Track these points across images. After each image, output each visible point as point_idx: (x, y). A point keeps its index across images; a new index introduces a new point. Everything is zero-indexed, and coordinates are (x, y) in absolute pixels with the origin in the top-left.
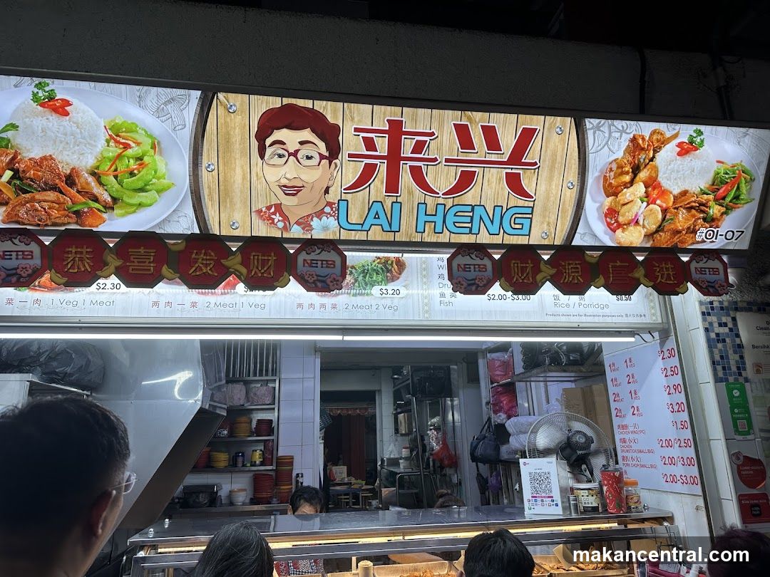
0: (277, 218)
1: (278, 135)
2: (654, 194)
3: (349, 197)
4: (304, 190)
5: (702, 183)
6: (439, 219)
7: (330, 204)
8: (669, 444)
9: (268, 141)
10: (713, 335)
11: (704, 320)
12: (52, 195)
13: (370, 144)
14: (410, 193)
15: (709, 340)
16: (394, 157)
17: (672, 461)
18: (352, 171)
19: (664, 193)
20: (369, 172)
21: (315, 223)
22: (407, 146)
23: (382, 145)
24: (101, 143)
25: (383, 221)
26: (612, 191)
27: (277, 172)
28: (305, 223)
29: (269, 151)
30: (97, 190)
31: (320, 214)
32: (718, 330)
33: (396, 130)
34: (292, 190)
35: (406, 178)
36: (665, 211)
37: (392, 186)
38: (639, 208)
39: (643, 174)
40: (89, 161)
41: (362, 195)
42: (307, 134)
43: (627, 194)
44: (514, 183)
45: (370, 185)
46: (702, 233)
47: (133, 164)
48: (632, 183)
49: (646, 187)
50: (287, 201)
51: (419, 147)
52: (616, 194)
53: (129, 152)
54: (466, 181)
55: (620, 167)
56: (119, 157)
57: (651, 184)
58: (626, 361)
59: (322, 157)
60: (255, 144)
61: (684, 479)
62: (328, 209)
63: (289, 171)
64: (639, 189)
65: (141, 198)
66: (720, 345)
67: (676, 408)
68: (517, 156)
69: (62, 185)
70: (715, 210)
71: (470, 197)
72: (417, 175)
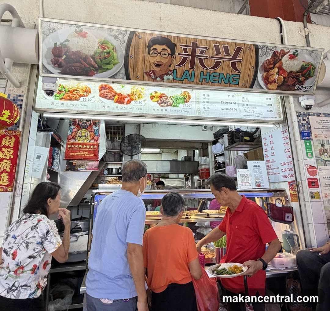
0: (152, 75)
1: (154, 47)
2: (281, 72)
3: (177, 68)
4: (162, 65)
5: (298, 68)
6: (208, 77)
7: (170, 71)
8: (284, 164)
9: (152, 48)
10: (301, 124)
11: (298, 118)
13: (185, 50)
14: (198, 68)
15: (299, 125)
16: (193, 56)
17: (285, 170)
18: (178, 59)
19: (284, 71)
20: (185, 60)
21: (165, 77)
22: (198, 53)
23: (190, 52)
24: (96, 47)
25: (188, 77)
26: (266, 69)
27: (154, 59)
28: (162, 77)
29: (151, 52)
30: (93, 63)
31: (167, 74)
32: (302, 122)
33: (194, 46)
34: (158, 65)
35: (197, 62)
36: (284, 78)
37: (192, 65)
38: (276, 77)
39: (277, 65)
40: (91, 53)
41: (182, 68)
42: (164, 46)
43: (272, 72)
44: (233, 65)
45: (184, 65)
46: (297, 86)
47: (106, 55)
48: (273, 68)
49: (279, 69)
50: (157, 69)
51: (202, 52)
52: (268, 72)
53: (105, 51)
54: (217, 64)
55: (270, 62)
56: (102, 52)
57: (280, 68)
58: (270, 136)
59: (169, 54)
60: (147, 49)
61: (289, 176)
62: (170, 72)
63: (158, 58)
64: (276, 70)
65: (108, 66)
66: (303, 127)
67: (287, 151)
68: (234, 57)
69: (82, 61)
70: (302, 78)
71: (218, 70)
72: (201, 61)
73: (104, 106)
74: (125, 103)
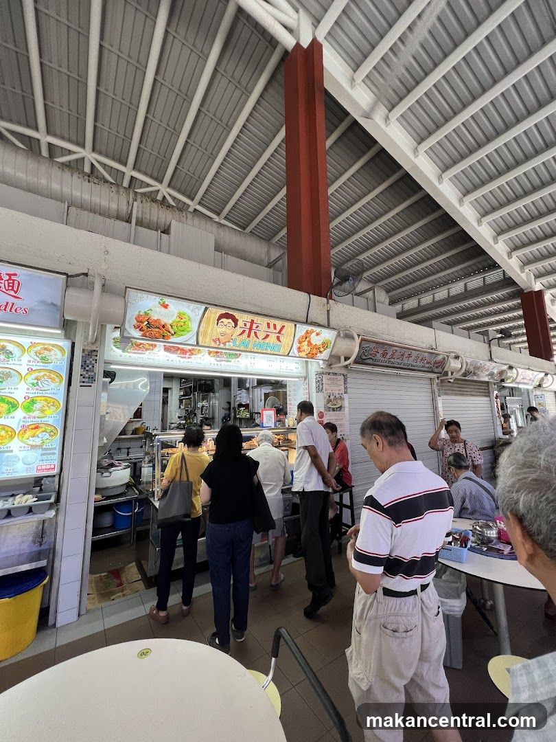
0: (217, 342)
1: (222, 320)
2: (309, 344)
5: (321, 343)
6: (259, 346)
7: (232, 339)
9: (220, 321)
10: (317, 380)
11: (316, 376)
12: (157, 330)
13: (245, 325)
14: (253, 338)
16: (251, 329)
18: (239, 330)
19: (311, 344)
20: (244, 331)
21: (227, 344)
22: (254, 326)
23: (248, 325)
24: (175, 317)
25: (244, 345)
26: (300, 342)
27: (220, 329)
28: (224, 344)
29: (219, 324)
30: (171, 330)
31: (229, 342)
33: (252, 322)
34: (223, 334)
35: (252, 334)
36: (311, 349)
37: (249, 336)
38: (306, 347)
39: (307, 339)
40: (170, 322)
41: (241, 337)
42: (230, 320)
43: (303, 344)
44: (278, 338)
45: (243, 335)
46: (318, 355)
47: (182, 324)
48: (305, 341)
50: (221, 337)
51: (257, 327)
52: (301, 344)
53: (182, 320)
54: (267, 336)
55: (303, 337)
56: (179, 322)
57: (309, 342)
59: (232, 327)
60: (216, 322)
62: (231, 341)
63: (224, 329)
64: (306, 343)
65: (181, 333)
66: (318, 383)
68: (279, 332)
69: (161, 328)
70: (322, 349)
71: (267, 340)
72: (255, 333)
73: (168, 360)
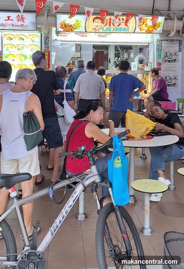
0: (95, 30)
1: (95, 20)
2: (146, 26)
3: (104, 27)
6: (116, 29)
7: (102, 28)
9: (94, 21)
10: (158, 45)
11: (157, 42)
12: (69, 27)
13: (107, 21)
14: (112, 26)
15: (157, 45)
16: (110, 22)
19: (148, 26)
21: (100, 30)
22: (112, 21)
24: (75, 22)
25: (108, 30)
27: (95, 24)
28: (98, 30)
29: (94, 22)
30: (74, 27)
31: (100, 29)
32: (159, 44)
33: (110, 19)
34: (97, 26)
36: (148, 28)
37: (110, 25)
38: (144, 28)
39: (145, 23)
40: (73, 24)
41: (106, 27)
42: (99, 20)
43: (143, 26)
44: (126, 25)
45: (107, 25)
46: (154, 31)
47: (78, 24)
48: (143, 24)
49: (145, 25)
50: (96, 28)
51: (113, 21)
52: (141, 26)
53: (78, 23)
54: (120, 25)
57: (146, 25)
59: (101, 22)
60: (93, 21)
62: (101, 29)
63: (97, 24)
64: (144, 25)
65: (79, 28)
66: (158, 46)
69: (70, 26)
70: (156, 27)
71: (120, 27)
72: (113, 24)
74: (85, 37)
